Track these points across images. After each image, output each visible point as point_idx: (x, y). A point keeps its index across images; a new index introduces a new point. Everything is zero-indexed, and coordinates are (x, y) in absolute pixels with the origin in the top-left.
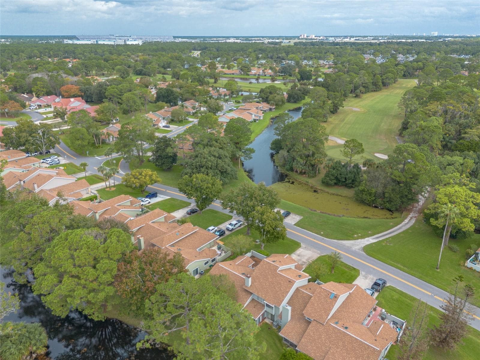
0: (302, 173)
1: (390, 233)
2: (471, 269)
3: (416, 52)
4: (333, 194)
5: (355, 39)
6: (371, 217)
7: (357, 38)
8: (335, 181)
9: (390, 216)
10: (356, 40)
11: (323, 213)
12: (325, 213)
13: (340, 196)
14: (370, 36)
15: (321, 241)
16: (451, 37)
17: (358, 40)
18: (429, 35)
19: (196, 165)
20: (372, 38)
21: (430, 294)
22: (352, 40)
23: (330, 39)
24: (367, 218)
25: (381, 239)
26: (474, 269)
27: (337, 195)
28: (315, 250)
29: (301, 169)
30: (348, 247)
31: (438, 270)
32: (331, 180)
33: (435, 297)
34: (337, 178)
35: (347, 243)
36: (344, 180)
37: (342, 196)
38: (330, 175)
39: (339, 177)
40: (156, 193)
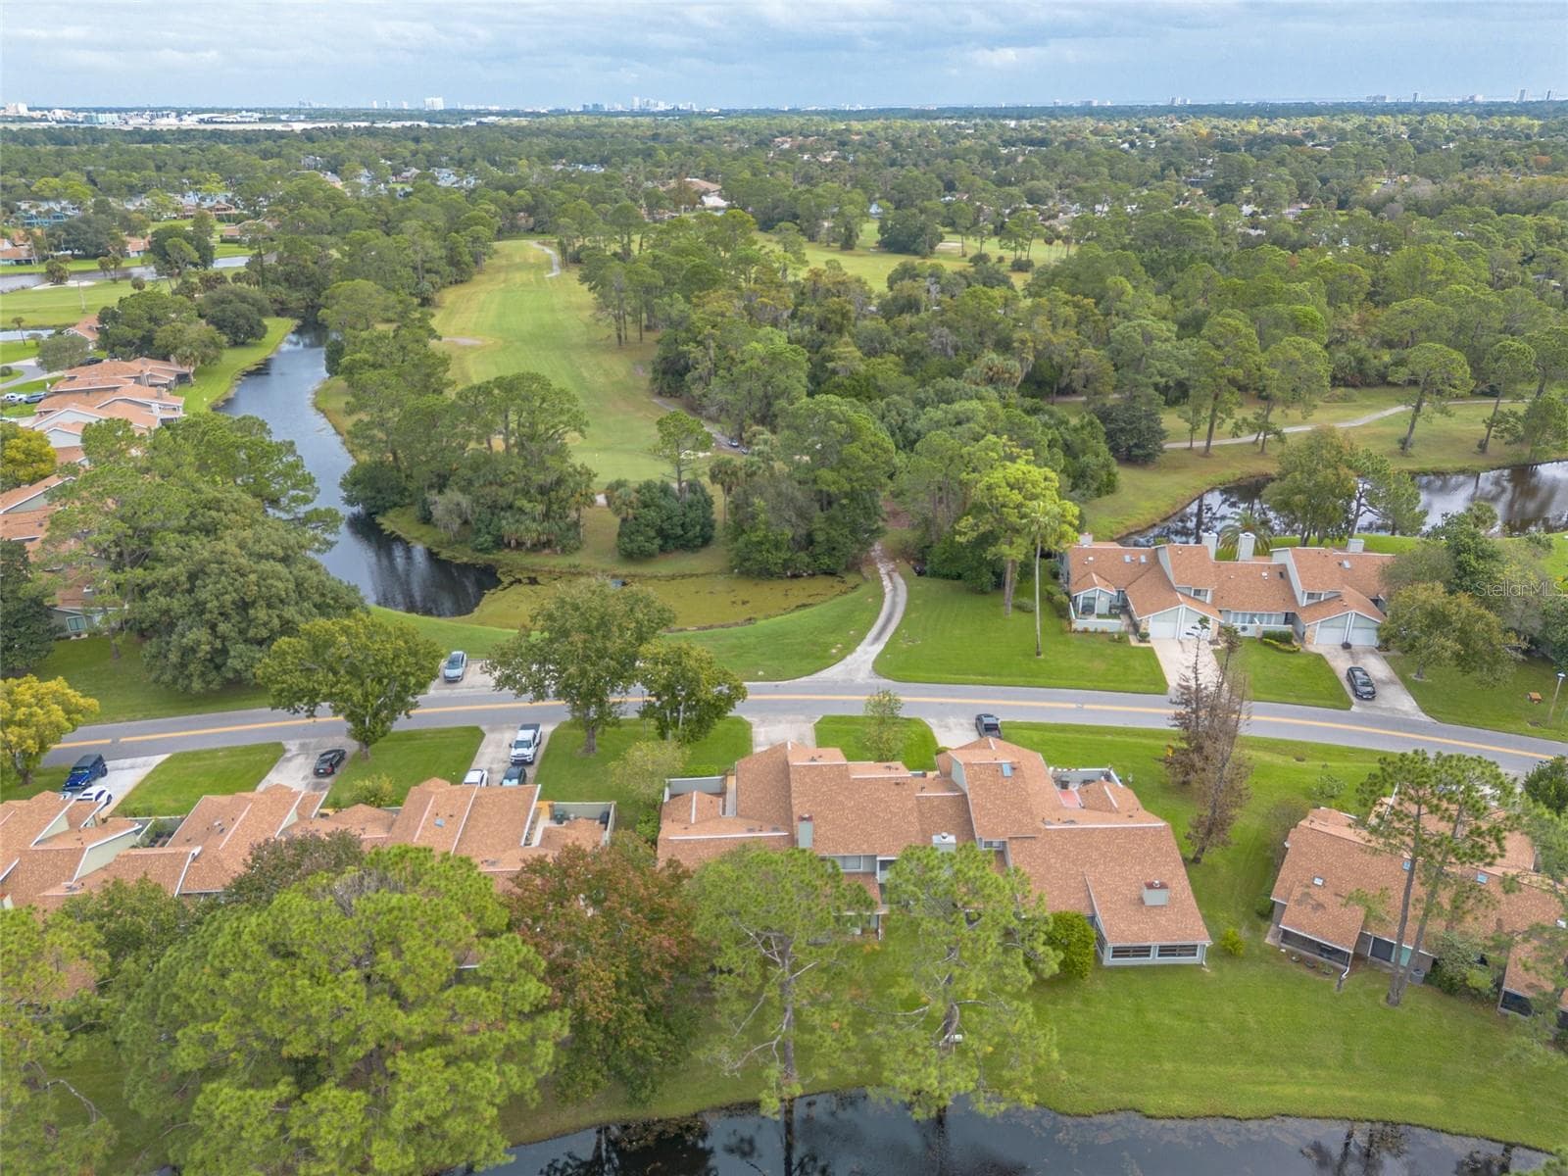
0: (538, 547)
1: (888, 620)
2: (1085, 631)
3: (451, 159)
4: (673, 577)
5: (196, 118)
6: (810, 601)
7: (206, 116)
8: (658, 541)
9: (843, 587)
10: (202, 121)
11: (705, 628)
12: (711, 627)
13: (692, 576)
14: (247, 111)
15: (777, 690)
16: (497, 114)
17: (210, 121)
18: (421, 106)
19: (222, 606)
20: (257, 115)
21: (1074, 706)
22: (190, 122)
23: (102, 118)
24: (804, 606)
25: (886, 637)
26: (1092, 629)
27: (683, 577)
28: (790, 717)
29: (535, 535)
30: (844, 681)
31: (1042, 657)
32: (649, 540)
33: (1086, 706)
34: (661, 532)
35: (834, 673)
36: (680, 531)
37: (697, 576)
38: (642, 528)
39: (666, 526)
40: (100, 759)
